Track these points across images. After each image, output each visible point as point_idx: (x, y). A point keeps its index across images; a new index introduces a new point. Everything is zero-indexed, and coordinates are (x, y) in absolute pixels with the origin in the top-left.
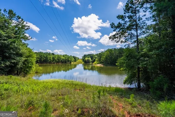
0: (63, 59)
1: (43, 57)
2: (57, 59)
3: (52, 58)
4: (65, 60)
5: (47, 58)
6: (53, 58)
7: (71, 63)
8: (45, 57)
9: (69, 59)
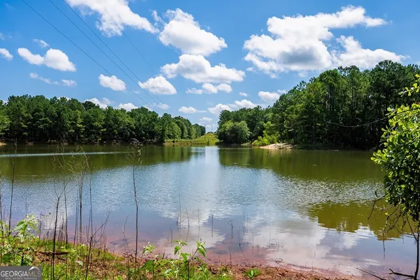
0: (129, 126)
1: (42, 113)
2: (104, 126)
3: (80, 120)
4: (137, 130)
5: (58, 118)
6: (87, 121)
7: (161, 142)
8: (52, 117)
9: (153, 127)
